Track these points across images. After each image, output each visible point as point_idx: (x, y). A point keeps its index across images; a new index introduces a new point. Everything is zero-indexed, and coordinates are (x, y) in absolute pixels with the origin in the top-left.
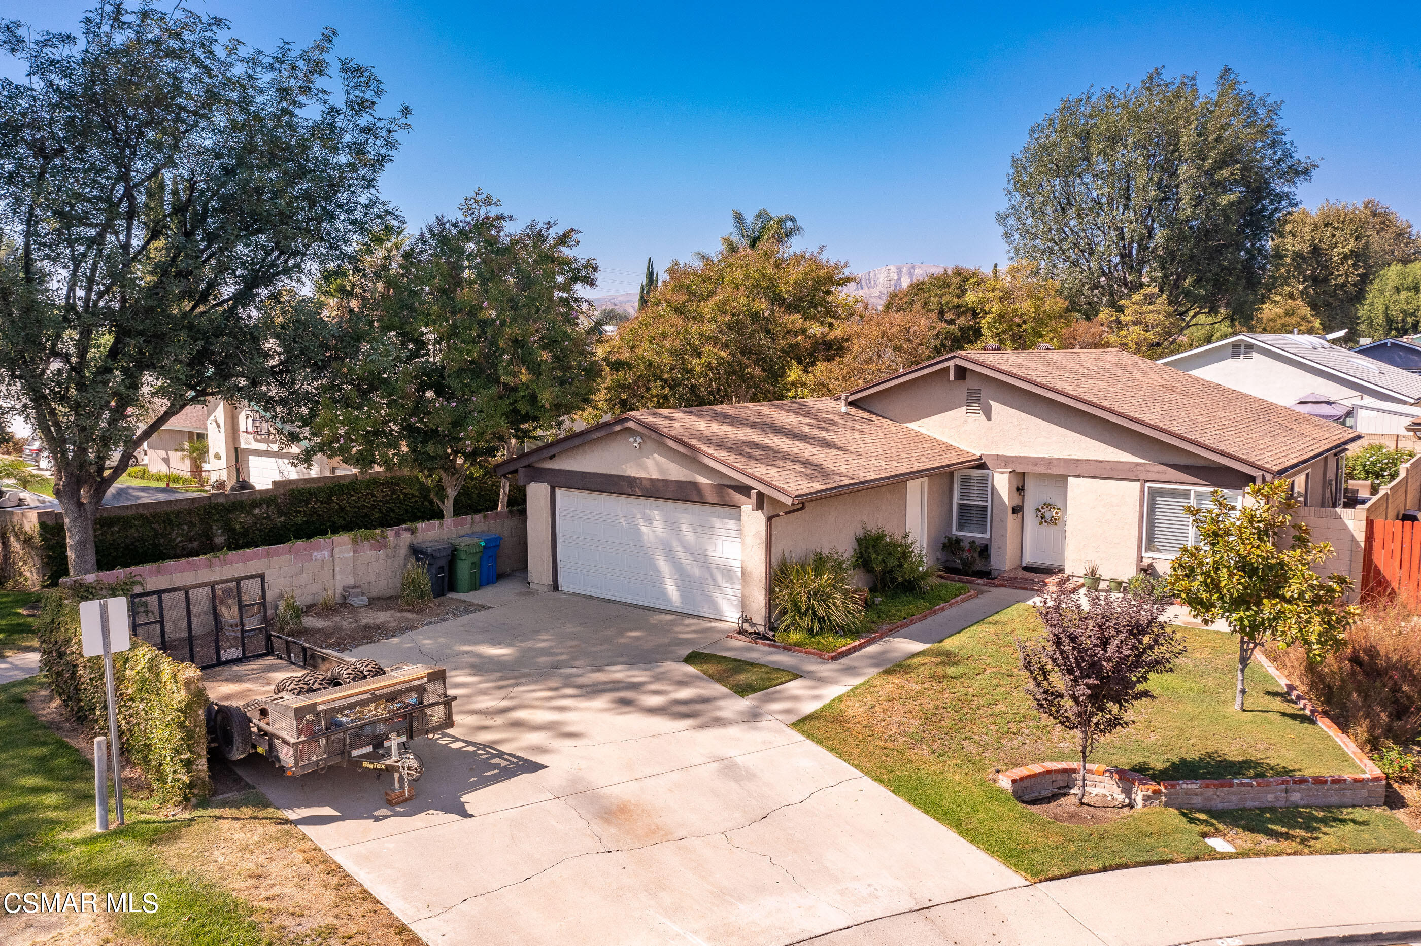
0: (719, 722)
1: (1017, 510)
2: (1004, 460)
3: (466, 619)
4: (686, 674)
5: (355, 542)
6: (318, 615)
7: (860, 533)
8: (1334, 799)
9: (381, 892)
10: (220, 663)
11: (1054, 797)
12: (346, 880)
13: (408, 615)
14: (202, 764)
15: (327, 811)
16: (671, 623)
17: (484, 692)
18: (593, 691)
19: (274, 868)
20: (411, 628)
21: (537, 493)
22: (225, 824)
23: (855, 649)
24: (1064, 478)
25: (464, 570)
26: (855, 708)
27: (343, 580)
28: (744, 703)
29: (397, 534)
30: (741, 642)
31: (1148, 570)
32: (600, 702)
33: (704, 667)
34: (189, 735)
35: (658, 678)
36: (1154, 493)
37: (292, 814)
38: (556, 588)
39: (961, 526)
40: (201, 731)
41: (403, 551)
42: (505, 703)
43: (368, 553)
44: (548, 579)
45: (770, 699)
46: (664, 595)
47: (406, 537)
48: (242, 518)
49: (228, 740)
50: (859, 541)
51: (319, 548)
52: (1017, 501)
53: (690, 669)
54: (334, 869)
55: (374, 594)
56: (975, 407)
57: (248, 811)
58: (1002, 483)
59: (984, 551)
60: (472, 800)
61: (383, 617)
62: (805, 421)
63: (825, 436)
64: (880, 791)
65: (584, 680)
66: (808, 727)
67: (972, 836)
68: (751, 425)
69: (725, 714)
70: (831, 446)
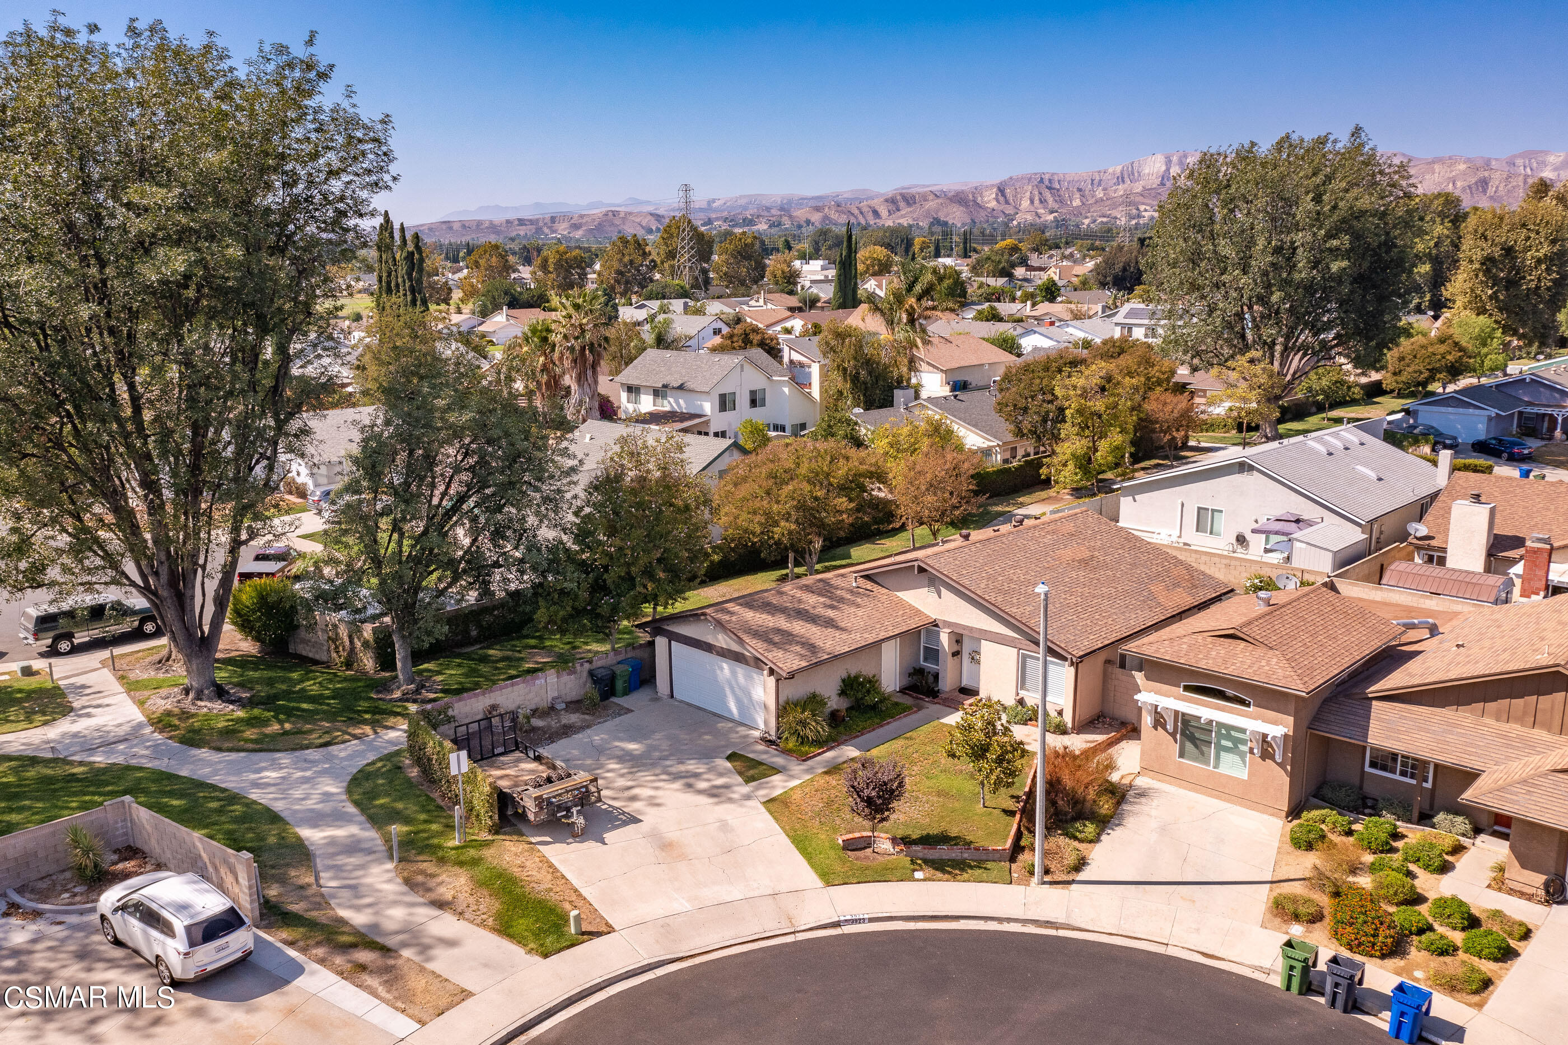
0: (730, 800)
1: (956, 654)
2: (947, 624)
3: (618, 720)
4: (725, 768)
5: (558, 672)
6: (540, 717)
7: (844, 675)
8: (984, 857)
9: (568, 876)
10: (494, 755)
11: (865, 848)
12: (556, 870)
13: (587, 717)
14: (496, 817)
15: (548, 839)
16: (731, 730)
17: (622, 776)
18: (676, 777)
19: (528, 864)
20: (589, 727)
21: (661, 642)
22: (507, 843)
23: (819, 754)
24: (979, 640)
25: (620, 685)
26: (797, 796)
27: (552, 694)
28: (746, 789)
29: (582, 665)
30: (761, 747)
31: (1021, 702)
32: (678, 785)
33: (736, 764)
34: (492, 805)
35: (710, 770)
36: (1025, 657)
37: (534, 840)
38: (672, 696)
39: (926, 660)
40: (496, 803)
41: (585, 674)
42: (630, 783)
43: (566, 678)
44: (668, 692)
45: (757, 788)
46: (730, 711)
47: (587, 666)
48: (487, 618)
49: (506, 806)
50: (843, 681)
51: (538, 678)
52: (956, 648)
53: (728, 765)
54: (551, 866)
55: (569, 699)
56: (932, 589)
57: (515, 838)
58: (944, 638)
59: (936, 676)
60: (608, 836)
61: (574, 718)
62: (822, 600)
63: (830, 613)
64: (787, 841)
65: (673, 770)
66: (770, 805)
67: (812, 865)
68: (783, 610)
69: (735, 796)
70: (830, 623)
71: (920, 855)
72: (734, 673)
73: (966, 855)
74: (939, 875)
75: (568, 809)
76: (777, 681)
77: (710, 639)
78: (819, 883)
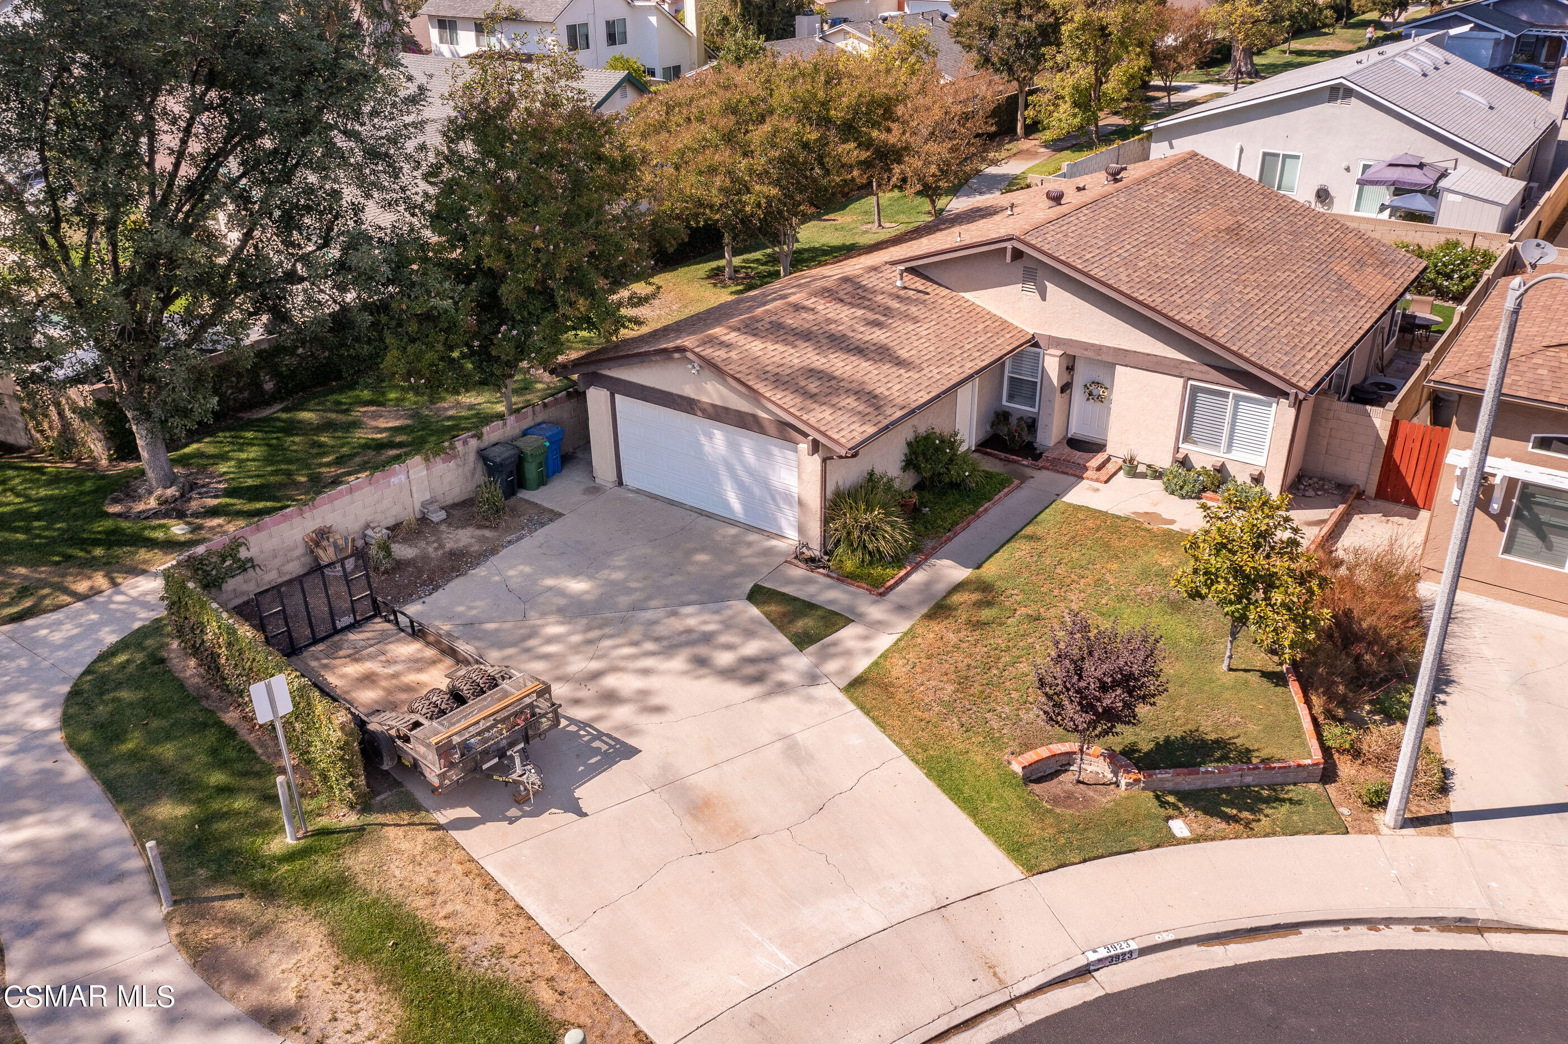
0: (782, 688)
1: (1066, 387)
2: (1056, 342)
3: (541, 533)
4: (753, 620)
5: (427, 459)
6: (405, 541)
7: (910, 436)
8: (1280, 779)
9: (531, 907)
10: (336, 632)
11: (1056, 774)
12: (502, 895)
13: (487, 533)
14: (362, 781)
15: (467, 812)
16: (737, 540)
17: (576, 649)
18: (670, 647)
19: (442, 881)
20: (494, 551)
21: (596, 398)
22: (391, 832)
23: (902, 580)
24: (1113, 366)
25: (531, 470)
26: (898, 669)
27: (420, 495)
28: (801, 661)
29: (465, 442)
30: (799, 572)
31: (1184, 463)
32: (678, 663)
33: (766, 608)
34: (350, 765)
35: (728, 625)
36: (1195, 390)
37: (443, 817)
38: (620, 483)
39: (1011, 398)
40: (358, 759)
41: (472, 457)
42: (595, 665)
43: (440, 466)
44: (613, 476)
45: (824, 656)
46: (727, 505)
47: (473, 443)
48: (287, 360)
50: (909, 444)
51: (395, 474)
52: (1066, 379)
53: (754, 611)
54: (490, 884)
55: (449, 502)
56: (1031, 286)
57: (405, 817)
58: (1052, 365)
59: (1032, 425)
60: (586, 793)
61: (463, 538)
62: (860, 312)
63: (878, 336)
64: (918, 774)
65: (661, 630)
66: (858, 692)
67: (988, 828)
68: (806, 336)
69: (787, 677)
70: (883, 354)
71: (1169, 785)
72: (733, 446)
73: (1248, 779)
74: (1218, 825)
75: (502, 754)
76: (824, 461)
77: (688, 391)
78: (1014, 871)
